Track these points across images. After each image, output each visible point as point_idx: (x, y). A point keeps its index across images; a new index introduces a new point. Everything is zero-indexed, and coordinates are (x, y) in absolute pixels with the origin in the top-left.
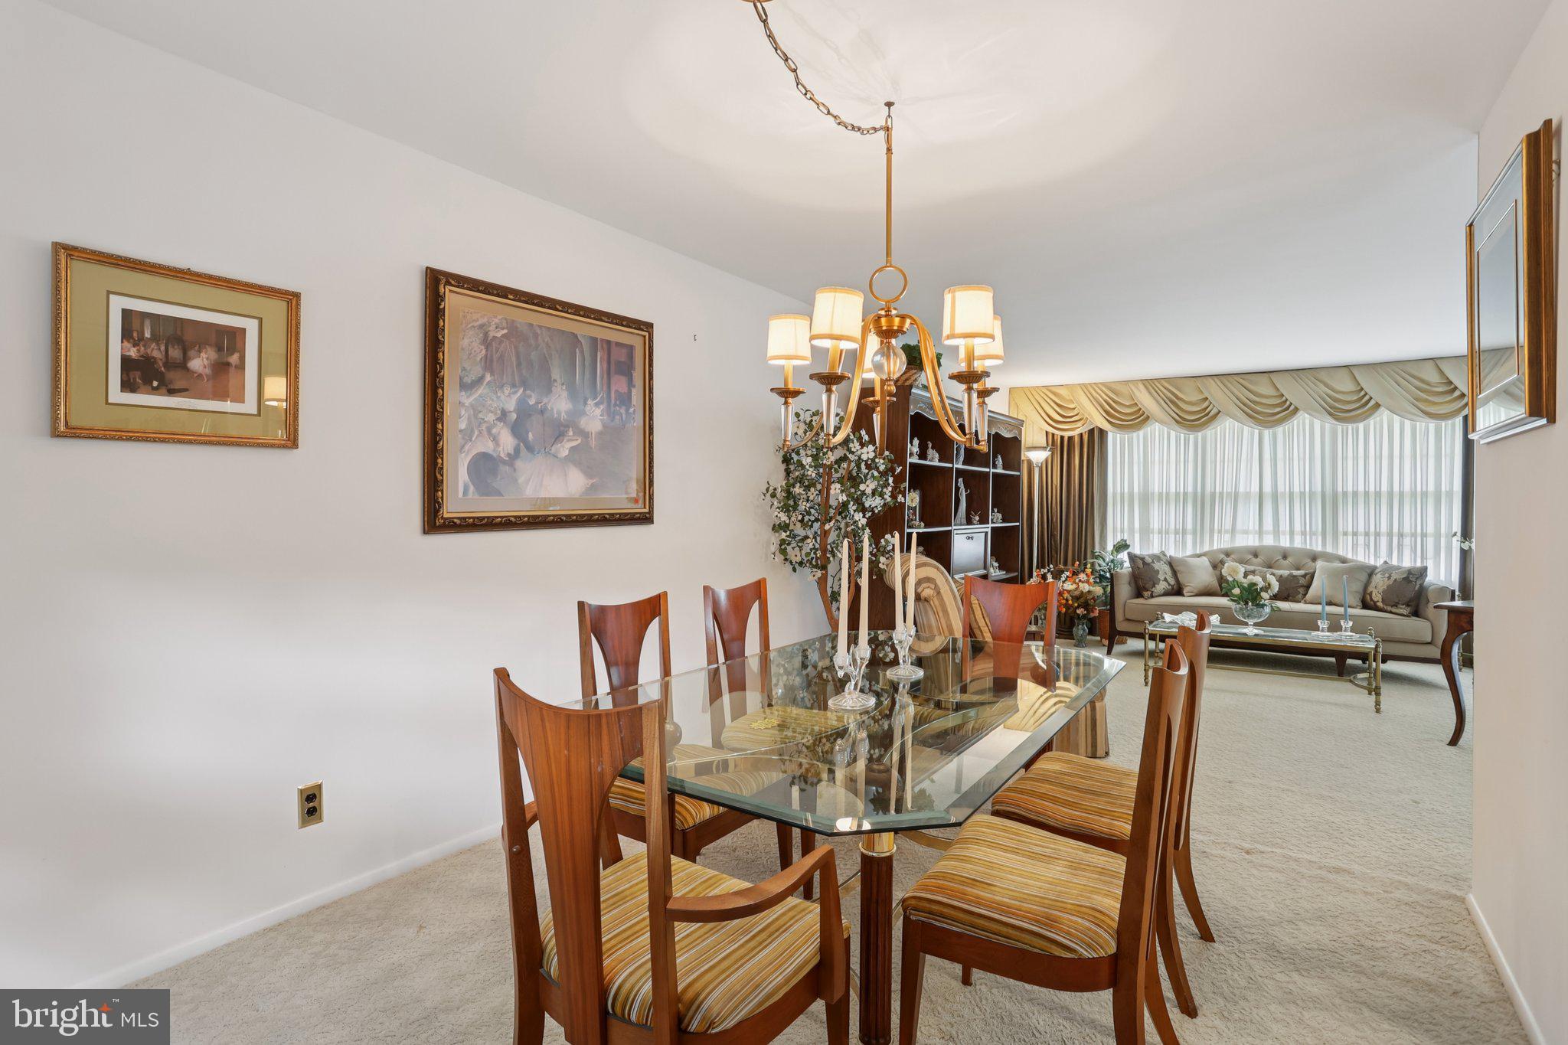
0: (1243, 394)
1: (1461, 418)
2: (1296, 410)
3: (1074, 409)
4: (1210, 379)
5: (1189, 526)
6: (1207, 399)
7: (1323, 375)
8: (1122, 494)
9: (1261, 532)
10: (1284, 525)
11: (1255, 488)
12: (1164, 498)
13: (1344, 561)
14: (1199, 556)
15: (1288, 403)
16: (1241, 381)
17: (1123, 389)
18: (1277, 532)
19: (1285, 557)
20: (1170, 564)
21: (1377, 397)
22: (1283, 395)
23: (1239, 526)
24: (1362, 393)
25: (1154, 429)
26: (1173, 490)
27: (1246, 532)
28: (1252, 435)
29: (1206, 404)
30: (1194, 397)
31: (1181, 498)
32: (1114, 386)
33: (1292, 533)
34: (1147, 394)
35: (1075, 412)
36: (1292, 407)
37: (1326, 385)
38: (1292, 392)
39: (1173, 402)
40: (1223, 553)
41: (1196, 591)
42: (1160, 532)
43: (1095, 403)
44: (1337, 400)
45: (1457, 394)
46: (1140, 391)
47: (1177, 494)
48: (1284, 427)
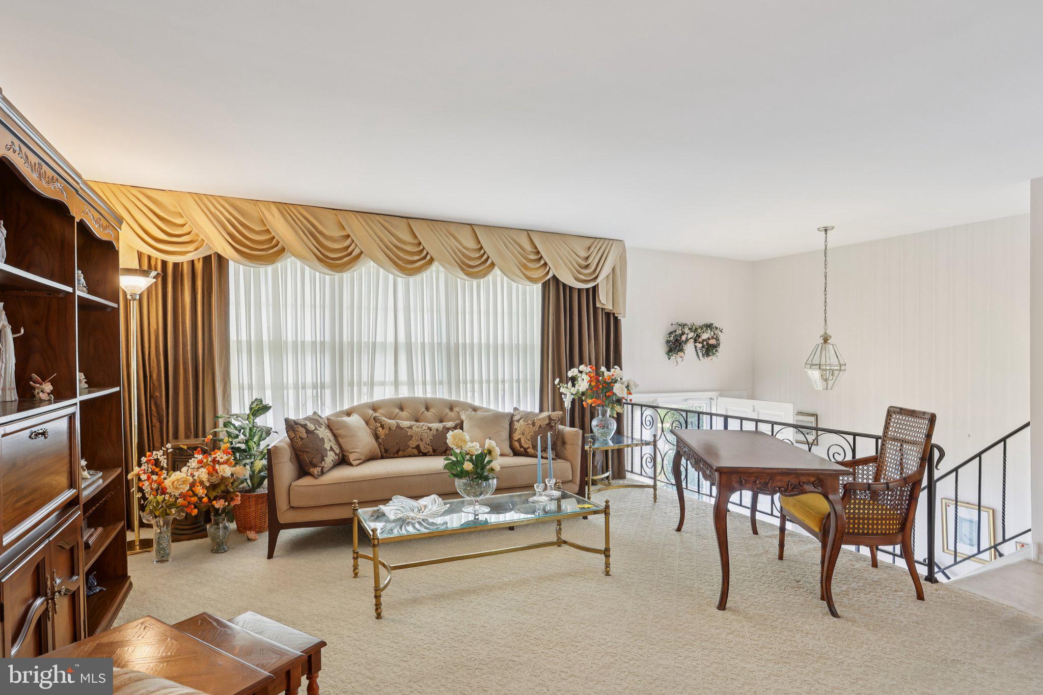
0: (387, 238)
1: (541, 284)
2: (432, 260)
3: (183, 225)
4: (351, 214)
5: (328, 379)
6: (348, 236)
7: (452, 229)
8: (249, 343)
9: (396, 383)
10: (418, 376)
11: (391, 339)
12: (299, 347)
13: (475, 409)
14: (349, 414)
15: (425, 252)
16: (387, 225)
18: (411, 383)
19: (427, 409)
20: (329, 427)
21: (494, 257)
22: (420, 244)
23: (376, 379)
24: (482, 252)
25: (289, 265)
26: (308, 338)
27: (383, 384)
28: (386, 280)
29: (348, 242)
30: (337, 233)
31: (318, 347)
32: (238, 203)
33: (424, 383)
34: (282, 220)
35: (185, 230)
36: (428, 257)
37: (456, 239)
38: (430, 241)
39: (314, 235)
40: (370, 408)
41: (363, 458)
42: (296, 387)
43: (214, 221)
44: (464, 255)
45: (542, 262)
46: (274, 216)
47: (314, 343)
48: (418, 277)
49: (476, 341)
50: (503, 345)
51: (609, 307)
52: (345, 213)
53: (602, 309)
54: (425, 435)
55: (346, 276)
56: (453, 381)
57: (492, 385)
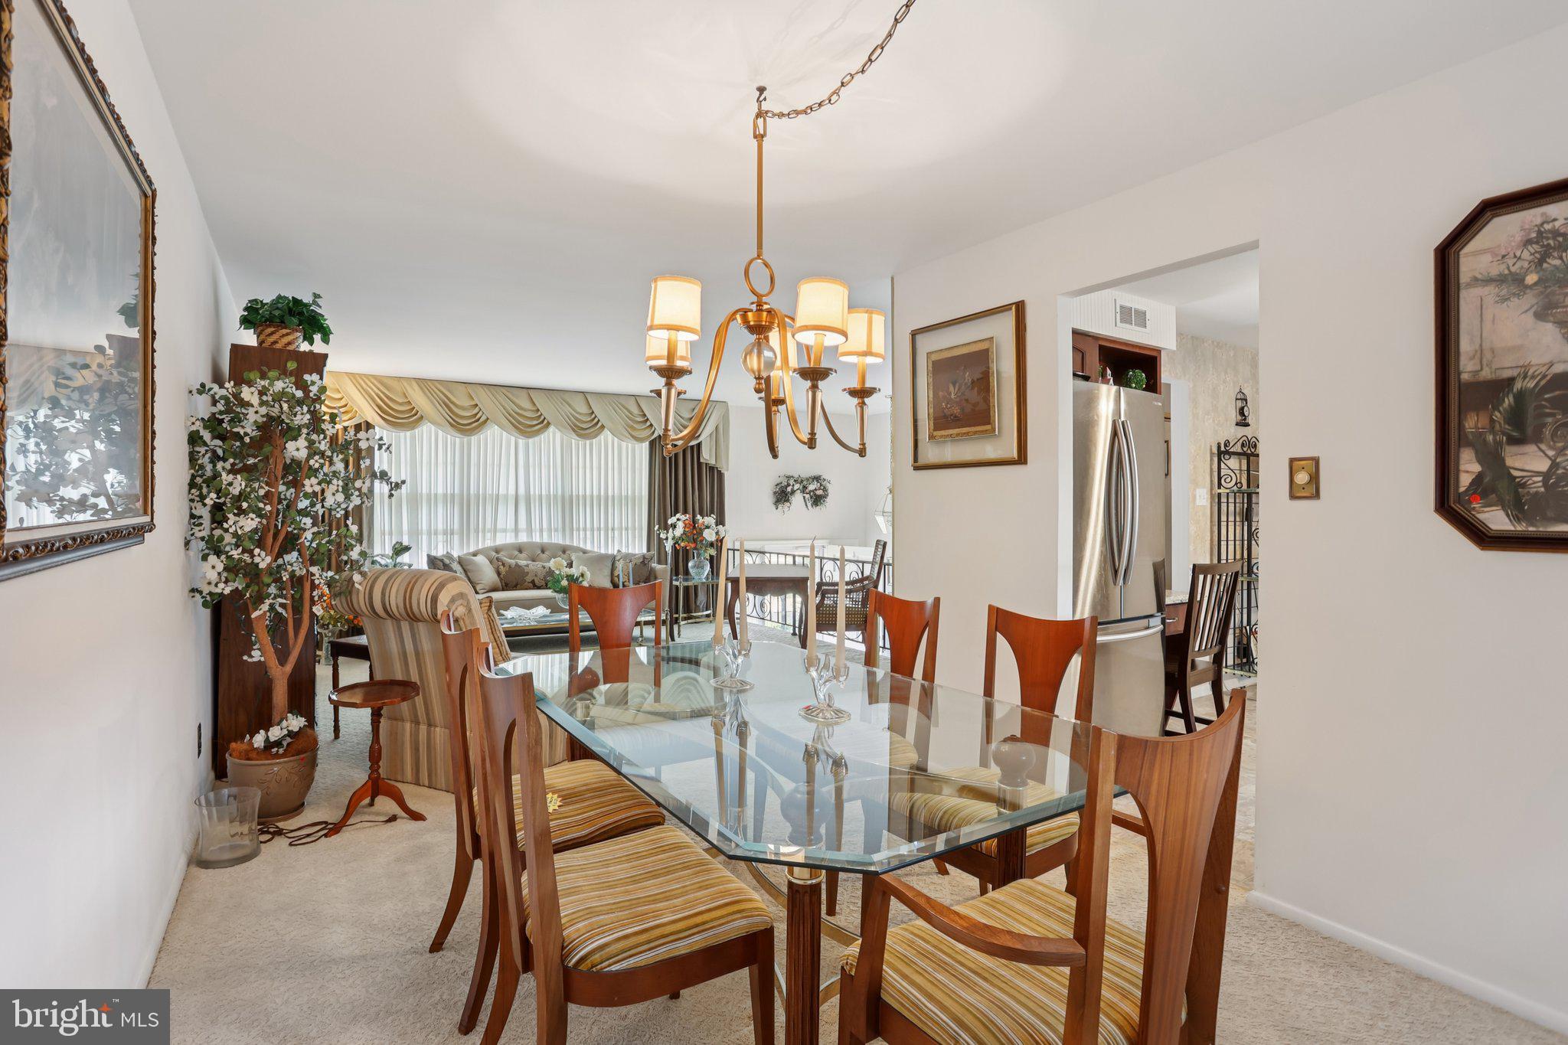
0: (510, 406)
1: (648, 443)
2: (549, 424)
3: (341, 399)
4: (478, 386)
5: (456, 526)
6: (477, 405)
7: (567, 397)
9: (516, 530)
10: (536, 525)
11: (512, 491)
12: (432, 499)
13: (585, 552)
14: (475, 554)
15: (542, 418)
16: (505, 392)
17: (394, 384)
18: (530, 530)
19: (543, 552)
20: (460, 563)
21: (603, 421)
22: (538, 410)
23: (499, 526)
24: (593, 416)
25: (426, 429)
26: (440, 491)
27: (505, 531)
28: (508, 441)
29: (477, 410)
30: (467, 403)
31: (449, 499)
32: (385, 381)
33: (541, 531)
34: (421, 392)
35: (342, 403)
36: (546, 422)
37: (569, 405)
38: (547, 409)
39: (447, 405)
40: (493, 550)
41: (487, 588)
42: (429, 533)
43: (366, 396)
44: (577, 419)
45: (648, 424)
46: (414, 390)
47: (445, 495)
48: (537, 439)
49: (588, 493)
50: (613, 496)
51: (712, 462)
52: (474, 386)
53: (706, 464)
54: (539, 573)
55: (474, 439)
56: (568, 526)
57: (602, 532)
